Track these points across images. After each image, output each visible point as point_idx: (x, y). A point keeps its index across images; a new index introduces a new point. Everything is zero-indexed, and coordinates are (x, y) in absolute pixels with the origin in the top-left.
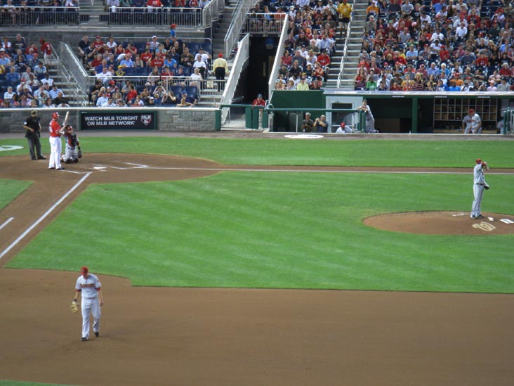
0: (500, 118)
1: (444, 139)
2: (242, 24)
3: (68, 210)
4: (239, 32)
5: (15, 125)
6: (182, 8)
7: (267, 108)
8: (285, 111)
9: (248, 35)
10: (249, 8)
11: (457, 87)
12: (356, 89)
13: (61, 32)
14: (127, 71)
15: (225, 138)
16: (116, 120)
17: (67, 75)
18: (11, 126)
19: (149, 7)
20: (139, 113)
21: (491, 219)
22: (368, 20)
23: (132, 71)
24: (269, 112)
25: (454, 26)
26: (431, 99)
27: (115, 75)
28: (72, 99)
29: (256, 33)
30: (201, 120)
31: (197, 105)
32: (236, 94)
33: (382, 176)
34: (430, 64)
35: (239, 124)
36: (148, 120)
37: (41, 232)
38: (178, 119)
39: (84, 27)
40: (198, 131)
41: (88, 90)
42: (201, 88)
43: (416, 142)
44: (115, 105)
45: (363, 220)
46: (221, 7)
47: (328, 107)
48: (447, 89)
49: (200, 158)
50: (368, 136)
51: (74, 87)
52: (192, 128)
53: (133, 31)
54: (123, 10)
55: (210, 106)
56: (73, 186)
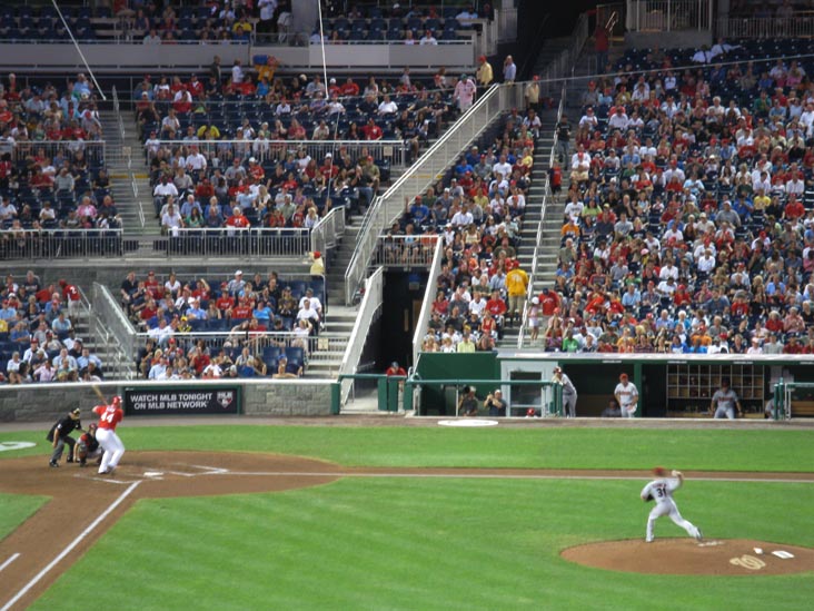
0: (768, 396)
1: (683, 427)
2: (371, 252)
3: (105, 540)
4: (366, 264)
5: (23, 411)
6: (279, 229)
7: (411, 379)
8: (439, 385)
9: (380, 269)
10: (382, 228)
11: (702, 347)
12: (547, 350)
13: (94, 268)
14: (195, 325)
15: (346, 425)
16: (178, 399)
17: (103, 332)
18: (16, 413)
19: (230, 228)
20: (215, 389)
21: (758, 551)
22: (564, 245)
23: (204, 324)
24: (414, 385)
25: (696, 254)
26: (661, 365)
27: (177, 330)
28: (111, 369)
29: (393, 265)
30: (310, 398)
31: (303, 376)
32: (364, 359)
33: (588, 483)
34: (659, 312)
35: (369, 404)
36: (228, 400)
37: (63, 575)
38: (274, 398)
39: (129, 259)
40: (305, 416)
41: (136, 355)
42: (310, 350)
43: (641, 431)
44: (176, 376)
45: (560, 553)
46: (340, 227)
47: (505, 377)
48: (686, 351)
49: (310, 458)
50: (567, 421)
51: (114, 350)
52: (295, 412)
53: (205, 264)
54: (190, 233)
55: (323, 377)
56: (112, 502)
